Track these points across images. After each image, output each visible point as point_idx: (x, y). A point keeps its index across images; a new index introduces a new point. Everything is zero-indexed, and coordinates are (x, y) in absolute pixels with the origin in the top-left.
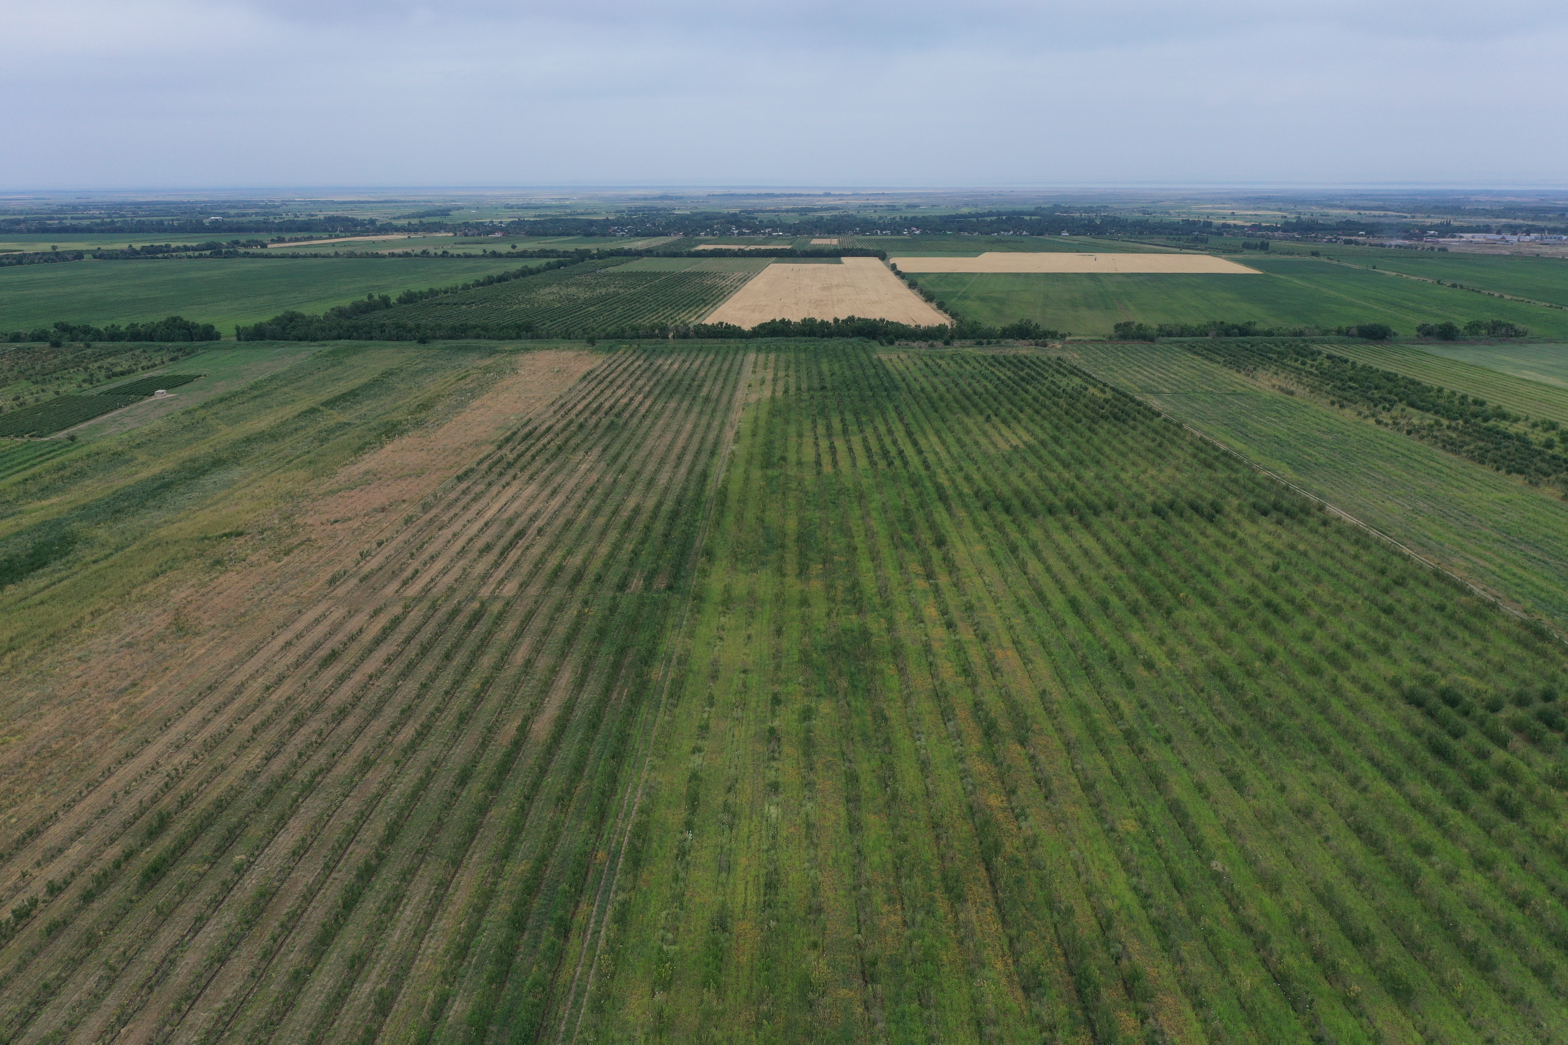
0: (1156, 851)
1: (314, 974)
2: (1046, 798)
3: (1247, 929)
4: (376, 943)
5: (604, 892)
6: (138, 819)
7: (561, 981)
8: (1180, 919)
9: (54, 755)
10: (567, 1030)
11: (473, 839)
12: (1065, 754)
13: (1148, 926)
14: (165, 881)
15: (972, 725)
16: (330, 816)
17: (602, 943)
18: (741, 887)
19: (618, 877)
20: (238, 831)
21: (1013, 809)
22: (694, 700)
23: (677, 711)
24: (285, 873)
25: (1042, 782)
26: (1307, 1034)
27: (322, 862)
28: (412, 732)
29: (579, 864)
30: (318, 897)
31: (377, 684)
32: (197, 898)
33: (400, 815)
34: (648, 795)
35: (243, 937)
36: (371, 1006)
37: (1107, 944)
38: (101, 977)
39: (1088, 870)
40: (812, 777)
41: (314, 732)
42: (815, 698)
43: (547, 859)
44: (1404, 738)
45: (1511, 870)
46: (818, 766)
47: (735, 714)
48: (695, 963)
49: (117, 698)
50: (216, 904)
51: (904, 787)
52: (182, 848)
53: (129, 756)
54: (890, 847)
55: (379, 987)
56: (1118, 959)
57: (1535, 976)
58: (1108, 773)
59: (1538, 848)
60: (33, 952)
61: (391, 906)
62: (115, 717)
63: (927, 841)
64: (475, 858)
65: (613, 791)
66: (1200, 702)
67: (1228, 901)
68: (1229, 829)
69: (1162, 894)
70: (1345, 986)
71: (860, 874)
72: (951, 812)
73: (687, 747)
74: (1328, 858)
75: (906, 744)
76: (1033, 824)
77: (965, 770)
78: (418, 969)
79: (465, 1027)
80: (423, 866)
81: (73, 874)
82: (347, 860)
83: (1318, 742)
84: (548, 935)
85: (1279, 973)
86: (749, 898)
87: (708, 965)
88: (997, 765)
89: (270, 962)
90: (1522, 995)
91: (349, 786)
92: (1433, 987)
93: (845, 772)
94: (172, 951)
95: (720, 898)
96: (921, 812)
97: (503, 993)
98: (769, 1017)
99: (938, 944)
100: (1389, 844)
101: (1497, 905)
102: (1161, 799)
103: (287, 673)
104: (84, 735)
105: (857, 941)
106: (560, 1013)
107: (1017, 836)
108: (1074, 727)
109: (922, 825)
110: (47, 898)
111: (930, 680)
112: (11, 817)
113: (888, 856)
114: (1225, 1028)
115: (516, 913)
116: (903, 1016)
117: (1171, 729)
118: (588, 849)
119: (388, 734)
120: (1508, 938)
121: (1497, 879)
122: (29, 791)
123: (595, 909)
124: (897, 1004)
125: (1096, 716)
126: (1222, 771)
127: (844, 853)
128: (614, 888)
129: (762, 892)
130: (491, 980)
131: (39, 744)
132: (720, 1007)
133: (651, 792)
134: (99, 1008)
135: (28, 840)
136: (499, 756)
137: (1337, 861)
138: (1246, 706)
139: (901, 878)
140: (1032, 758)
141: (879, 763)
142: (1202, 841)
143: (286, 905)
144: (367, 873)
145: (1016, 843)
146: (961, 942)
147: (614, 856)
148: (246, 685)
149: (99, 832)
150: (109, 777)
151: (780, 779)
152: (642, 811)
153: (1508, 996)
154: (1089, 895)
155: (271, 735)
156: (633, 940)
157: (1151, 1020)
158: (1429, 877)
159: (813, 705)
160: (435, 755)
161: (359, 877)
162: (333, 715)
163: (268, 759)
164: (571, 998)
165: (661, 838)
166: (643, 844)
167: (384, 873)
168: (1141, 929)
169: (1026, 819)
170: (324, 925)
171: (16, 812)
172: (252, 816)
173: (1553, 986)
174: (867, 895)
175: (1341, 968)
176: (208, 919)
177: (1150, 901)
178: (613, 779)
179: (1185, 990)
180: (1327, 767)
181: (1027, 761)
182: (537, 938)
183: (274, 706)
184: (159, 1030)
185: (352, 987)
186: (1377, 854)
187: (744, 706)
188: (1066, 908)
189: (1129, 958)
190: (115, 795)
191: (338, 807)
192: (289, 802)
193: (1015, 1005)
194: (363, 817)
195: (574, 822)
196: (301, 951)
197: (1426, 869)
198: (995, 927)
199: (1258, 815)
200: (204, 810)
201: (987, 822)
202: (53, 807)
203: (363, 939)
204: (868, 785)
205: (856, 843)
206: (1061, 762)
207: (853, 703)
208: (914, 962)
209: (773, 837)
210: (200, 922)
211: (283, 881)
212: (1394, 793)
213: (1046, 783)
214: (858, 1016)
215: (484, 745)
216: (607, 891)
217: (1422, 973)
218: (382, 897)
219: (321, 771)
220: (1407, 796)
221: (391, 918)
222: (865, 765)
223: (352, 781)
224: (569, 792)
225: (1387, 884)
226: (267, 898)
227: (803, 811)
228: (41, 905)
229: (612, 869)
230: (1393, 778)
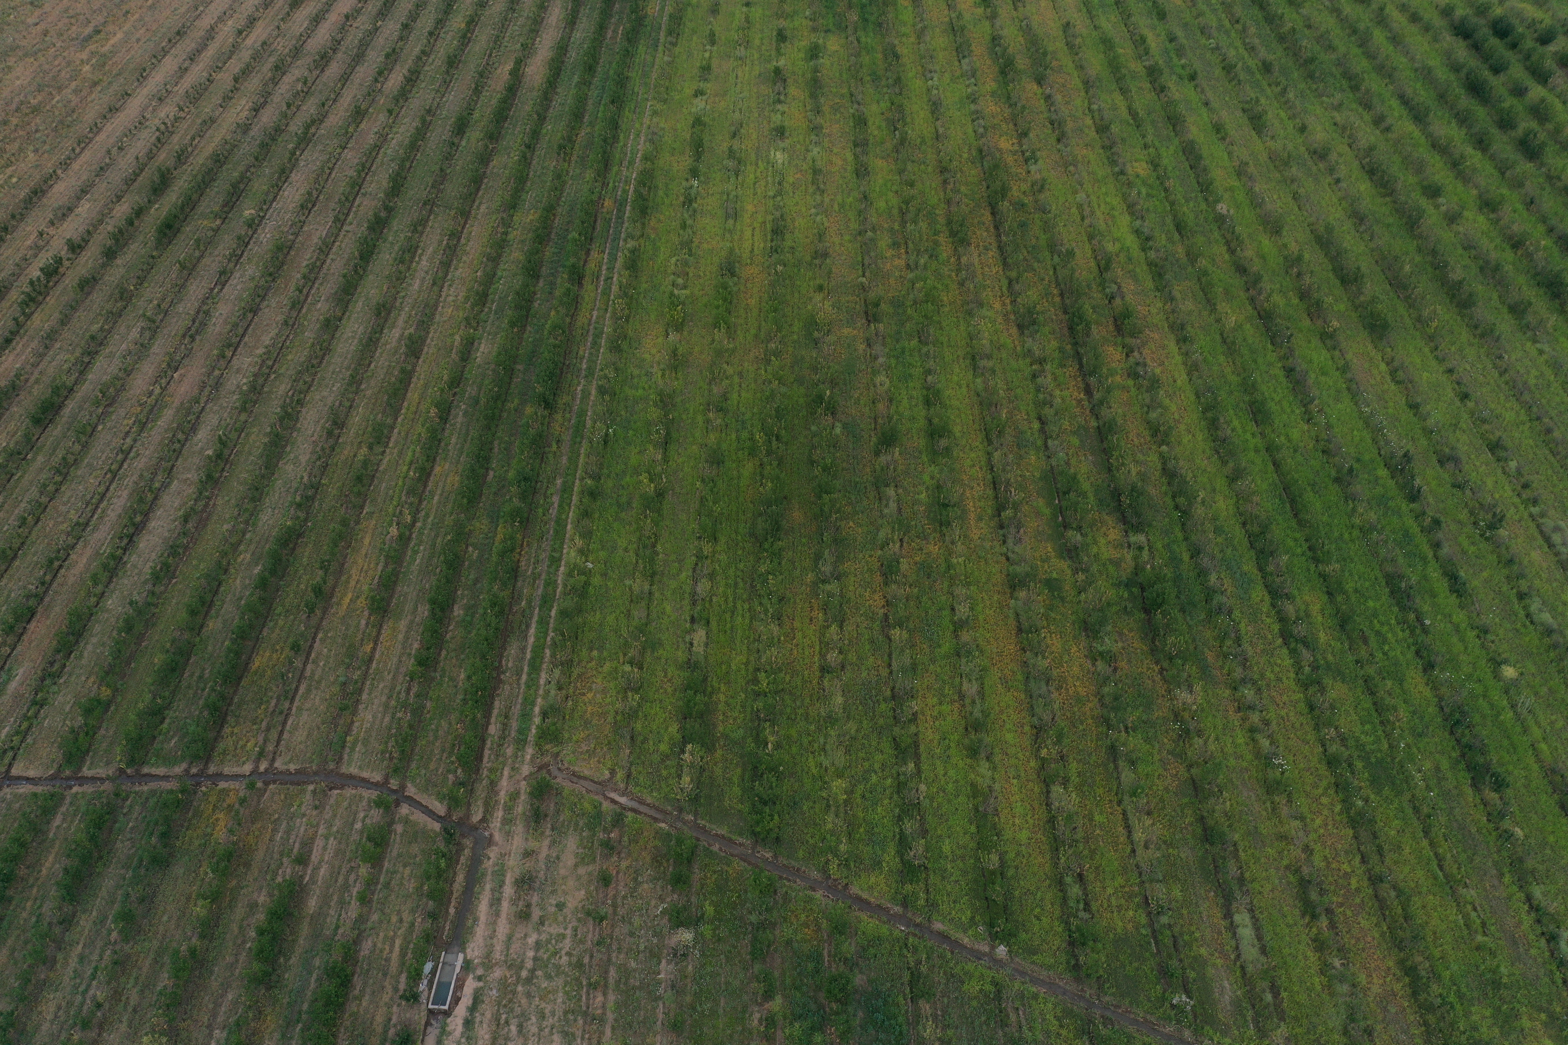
0: (1163, 194)
1: (344, 322)
2: (1059, 140)
3: (1241, 269)
4: (398, 292)
5: (614, 240)
6: (138, 175)
7: (579, 324)
8: (1177, 261)
9: (36, 110)
10: (589, 368)
11: (478, 190)
12: (1083, 94)
13: (1145, 268)
14: (181, 237)
15: (988, 62)
16: (332, 169)
17: (615, 288)
18: (748, 233)
19: (626, 225)
20: (242, 186)
21: (1023, 153)
22: (695, 38)
23: (677, 50)
24: (298, 226)
25: (1056, 124)
26: (1280, 365)
27: (331, 215)
28: (400, 78)
29: (587, 213)
30: (334, 250)
31: (355, 25)
32: (216, 253)
33: (401, 167)
34: (652, 141)
35: (269, 288)
36: (403, 349)
37: (1102, 285)
38: (143, 328)
39: (1093, 213)
40: (819, 120)
41: (298, 80)
42: (823, 34)
43: (555, 209)
44: (1442, 74)
45: (1515, 212)
46: (826, 109)
47: (737, 53)
48: (706, 306)
49: (83, 48)
50: (236, 257)
51: (913, 130)
52: (189, 205)
53: (113, 110)
54: (897, 192)
55: (407, 333)
56: (1111, 298)
57: (1510, 312)
58: (1124, 112)
59: (1548, 189)
60: (71, 307)
61: (407, 256)
62: (87, 68)
63: (934, 185)
64: (483, 208)
65: (616, 139)
66: (1233, 34)
67: (1228, 243)
68: (1240, 172)
69: (1163, 236)
70: (1325, 322)
71: (866, 219)
72: (961, 156)
73: (688, 91)
74: (1335, 200)
75: (916, 84)
76: (1041, 169)
77: (977, 112)
78: (441, 315)
79: (493, 366)
80: (432, 217)
81: (89, 232)
82: (356, 213)
83: (1350, 79)
84: (563, 282)
85: (1265, 310)
86: (756, 244)
87: (717, 307)
88: (1010, 106)
89: (300, 311)
90: (1492, 331)
91: (345, 138)
92: (1408, 322)
93: (853, 115)
94: (204, 303)
95: (728, 245)
96: (929, 157)
97: (525, 336)
98: (777, 354)
99: (939, 286)
100: (1399, 186)
101: (1492, 246)
102: (1176, 141)
103: (257, 15)
104: (60, 89)
105: (862, 283)
106: (581, 353)
107: (1025, 180)
108: (1096, 63)
109: (930, 169)
110: (70, 256)
111: (946, 12)
112: (11, 177)
113: (894, 201)
114: (1205, 360)
115: (530, 262)
116: (903, 352)
117: (1198, 65)
118: (595, 197)
119: (376, 80)
120: (1493, 277)
121: (1498, 220)
122: (21, 150)
123: (606, 256)
124: (898, 341)
125: (1121, 51)
126: (1244, 110)
127: (851, 199)
128: (623, 236)
129: (769, 237)
130: (512, 324)
131: (17, 100)
132: (731, 346)
133: (654, 139)
134: (148, 356)
135: (35, 199)
136: (494, 102)
137: (1344, 203)
138: (1282, 39)
139: (906, 223)
140: (1048, 98)
141: (889, 104)
142: (1211, 183)
143: (306, 258)
144: (379, 225)
145: (1024, 187)
146: (962, 284)
147: (621, 205)
148: (217, 30)
149: (102, 190)
150: (98, 133)
151: (786, 124)
152: (646, 159)
153: (1479, 331)
154: (1091, 237)
155: (254, 84)
156: (645, 286)
157: (1136, 354)
158: (1432, 217)
159: (821, 41)
160: (429, 102)
161: (371, 229)
162: (314, 61)
163: (256, 110)
164: (590, 339)
165: (667, 185)
166: (649, 191)
167: (395, 224)
168: (1138, 270)
169: (1036, 161)
170: (344, 276)
171: (15, 171)
172: (252, 170)
173: (1524, 322)
174: (871, 240)
175: (1325, 306)
176: (232, 273)
177: (1151, 243)
178: (615, 125)
179: (1171, 327)
180: (1354, 106)
181: (1042, 101)
182: (552, 285)
183: (250, 52)
184: (209, 375)
185: (381, 332)
186: (1384, 196)
187: (748, 44)
188: (1067, 250)
189: (1123, 298)
190: (109, 152)
191: (338, 160)
192: (288, 155)
193: (1009, 341)
194: (365, 169)
195: (578, 171)
196: (327, 301)
197: (1430, 210)
198: (996, 269)
199: (1273, 157)
200: (202, 165)
201: (996, 166)
202: (49, 165)
203: (385, 288)
204: (876, 128)
205: (862, 189)
206: (1078, 102)
207: (863, 39)
208: (915, 302)
209: (780, 184)
210: (223, 277)
211: (297, 235)
212: (1417, 133)
213: (1060, 124)
214: (861, 351)
215: (477, 91)
216: (616, 239)
217: (1402, 310)
218: (396, 248)
219: (313, 122)
220: (1429, 136)
221: (409, 268)
222: (874, 108)
223: (347, 132)
224: (570, 140)
225: (1389, 225)
226: (285, 251)
227: (810, 155)
228: (66, 263)
229: (620, 217)
230: (1419, 117)
